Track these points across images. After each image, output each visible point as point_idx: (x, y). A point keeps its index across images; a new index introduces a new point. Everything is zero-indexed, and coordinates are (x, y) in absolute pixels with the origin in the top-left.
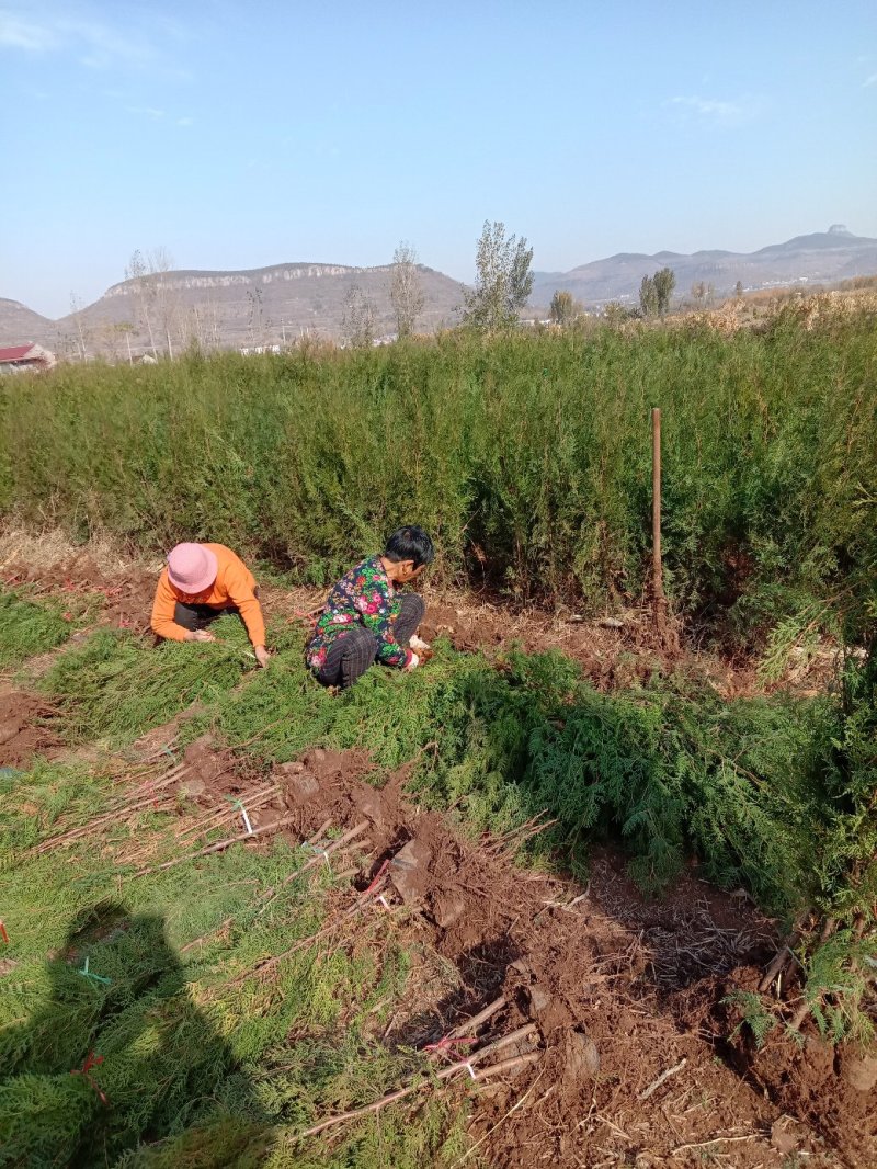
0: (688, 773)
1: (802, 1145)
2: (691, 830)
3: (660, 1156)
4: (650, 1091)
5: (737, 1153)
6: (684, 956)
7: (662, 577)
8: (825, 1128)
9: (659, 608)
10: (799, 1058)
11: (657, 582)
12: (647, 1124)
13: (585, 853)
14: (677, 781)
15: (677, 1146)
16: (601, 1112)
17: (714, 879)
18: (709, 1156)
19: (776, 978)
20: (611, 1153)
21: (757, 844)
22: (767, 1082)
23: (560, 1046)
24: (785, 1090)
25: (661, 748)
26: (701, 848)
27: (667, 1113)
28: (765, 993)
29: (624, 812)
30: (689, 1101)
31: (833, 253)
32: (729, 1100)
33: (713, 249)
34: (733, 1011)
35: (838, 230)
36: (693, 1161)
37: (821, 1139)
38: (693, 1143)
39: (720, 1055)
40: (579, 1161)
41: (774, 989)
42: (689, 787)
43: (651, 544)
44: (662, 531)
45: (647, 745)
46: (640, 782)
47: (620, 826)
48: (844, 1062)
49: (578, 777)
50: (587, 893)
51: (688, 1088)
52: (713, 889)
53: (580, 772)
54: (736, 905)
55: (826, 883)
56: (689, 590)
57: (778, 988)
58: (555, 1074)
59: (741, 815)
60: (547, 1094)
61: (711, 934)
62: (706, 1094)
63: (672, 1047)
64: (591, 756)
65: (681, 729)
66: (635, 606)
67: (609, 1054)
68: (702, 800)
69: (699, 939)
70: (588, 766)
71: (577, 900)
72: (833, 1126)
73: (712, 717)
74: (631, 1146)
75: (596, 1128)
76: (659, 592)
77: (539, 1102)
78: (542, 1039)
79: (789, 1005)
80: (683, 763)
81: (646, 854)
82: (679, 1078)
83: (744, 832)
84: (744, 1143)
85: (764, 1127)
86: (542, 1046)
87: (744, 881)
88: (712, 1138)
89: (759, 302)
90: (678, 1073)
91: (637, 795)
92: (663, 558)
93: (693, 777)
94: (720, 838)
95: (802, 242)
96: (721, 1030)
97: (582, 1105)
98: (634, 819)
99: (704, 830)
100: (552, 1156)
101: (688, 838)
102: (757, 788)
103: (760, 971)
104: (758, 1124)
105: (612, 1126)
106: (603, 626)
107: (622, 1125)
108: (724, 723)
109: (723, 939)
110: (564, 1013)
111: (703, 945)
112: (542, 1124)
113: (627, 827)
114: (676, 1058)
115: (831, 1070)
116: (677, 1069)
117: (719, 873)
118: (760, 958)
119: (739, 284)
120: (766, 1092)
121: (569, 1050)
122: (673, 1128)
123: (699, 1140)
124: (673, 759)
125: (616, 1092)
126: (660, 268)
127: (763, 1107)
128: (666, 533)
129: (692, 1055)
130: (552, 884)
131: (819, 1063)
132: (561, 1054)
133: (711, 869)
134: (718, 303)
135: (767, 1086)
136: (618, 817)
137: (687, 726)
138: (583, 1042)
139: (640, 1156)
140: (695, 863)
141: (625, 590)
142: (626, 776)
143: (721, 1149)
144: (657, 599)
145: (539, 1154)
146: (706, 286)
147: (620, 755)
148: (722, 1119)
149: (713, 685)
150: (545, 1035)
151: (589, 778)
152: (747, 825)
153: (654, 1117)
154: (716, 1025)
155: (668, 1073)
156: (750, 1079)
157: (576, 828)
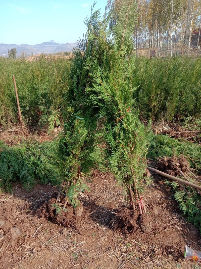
0: (34, 160)
1: (69, 232)
2: (36, 173)
3: (39, 248)
4: (34, 234)
5: (56, 240)
6: (38, 202)
7: (22, 118)
8: (73, 227)
9: (22, 125)
10: (66, 214)
11: (21, 119)
12: (35, 242)
13: (10, 186)
14: (31, 163)
15: (42, 244)
16: (23, 244)
17: (43, 183)
18: (50, 243)
19: (59, 199)
20: (27, 252)
21: (52, 172)
22: (60, 222)
23: (9, 232)
24: (64, 222)
25: (27, 156)
26: (39, 177)
27: (39, 238)
28: (57, 203)
29: (19, 173)
30: (44, 233)
31: (52, 47)
32: (53, 229)
33: (25, 44)
34: (51, 209)
35: (52, 41)
36: (47, 246)
37: (73, 229)
38: (46, 242)
39: (49, 221)
40: (19, 258)
41: (59, 201)
42: (34, 163)
43: (18, 110)
44: (20, 107)
45: (23, 156)
46: (22, 165)
47: (19, 177)
48: (75, 212)
49: (6, 168)
50: (12, 195)
51: (43, 230)
52: (43, 185)
53: (7, 167)
54: (49, 187)
55: (66, 173)
56: (29, 120)
57: (60, 201)
58: (9, 240)
59: (47, 167)
60: (8, 246)
61: (44, 195)
62: (47, 230)
63: (38, 223)
64: (9, 162)
65: (31, 151)
66: (16, 126)
67: (23, 230)
68: (38, 165)
69: (41, 197)
70: (8, 165)
71: (10, 197)
72: (75, 226)
73: (38, 147)
74: (31, 249)
75: (22, 249)
76: (22, 121)
77: (6, 248)
78: (4, 232)
79: (62, 204)
80: (32, 158)
81: (26, 181)
82: (41, 229)
83: (48, 170)
84: (57, 237)
85: (61, 232)
86: (4, 234)
87: (50, 181)
88: (50, 239)
89: (37, 57)
90: (40, 228)
91: (22, 169)
92: (21, 113)
93: (35, 161)
94: (43, 173)
95: (45, 43)
96: (49, 215)
97: (18, 244)
98: (22, 174)
99: (39, 172)
100: (12, 260)
101: (36, 175)
102: (50, 160)
103: (55, 198)
104: (60, 232)
105: (26, 246)
106: (9, 132)
107: (29, 245)
108: (41, 148)
109: (47, 195)
110: (9, 224)
111: (42, 198)
112: (8, 253)
113: (21, 177)
114: (39, 225)
115: (73, 214)
116: (40, 227)
117: (44, 181)
118: (55, 196)
119: (32, 53)
120: (61, 225)
121: (12, 232)
122: (41, 241)
123: (47, 241)
124: (30, 158)
125: (26, 238)
126: (13, 48)
127: (60, 228)
128: (21, 107)
129: (43, 223)
130: (3, 196)
131: (70, 214)
132: (10, 234)
133: (42, 181)
134: (28, 57)
135: (61, 223)
136: (18, 175)
137: (32, 150)
138: (15, 229)
139: (34, 250)
140: (38, 180)
141: (13, 122)
142: (19, 165)
143: (52, 240)
144: (21, 123)
145: (8, 261)
146: (24, 53)
147: (16, 160)
148: (52, 234)
149: (37, 140)
150: (5, 231)
151: (9, 168)
152: (49, 169)
153: (36, 240)
154: (47, 214)
155: (38, 229)
156: (57, 223)
157: (7, 180)
